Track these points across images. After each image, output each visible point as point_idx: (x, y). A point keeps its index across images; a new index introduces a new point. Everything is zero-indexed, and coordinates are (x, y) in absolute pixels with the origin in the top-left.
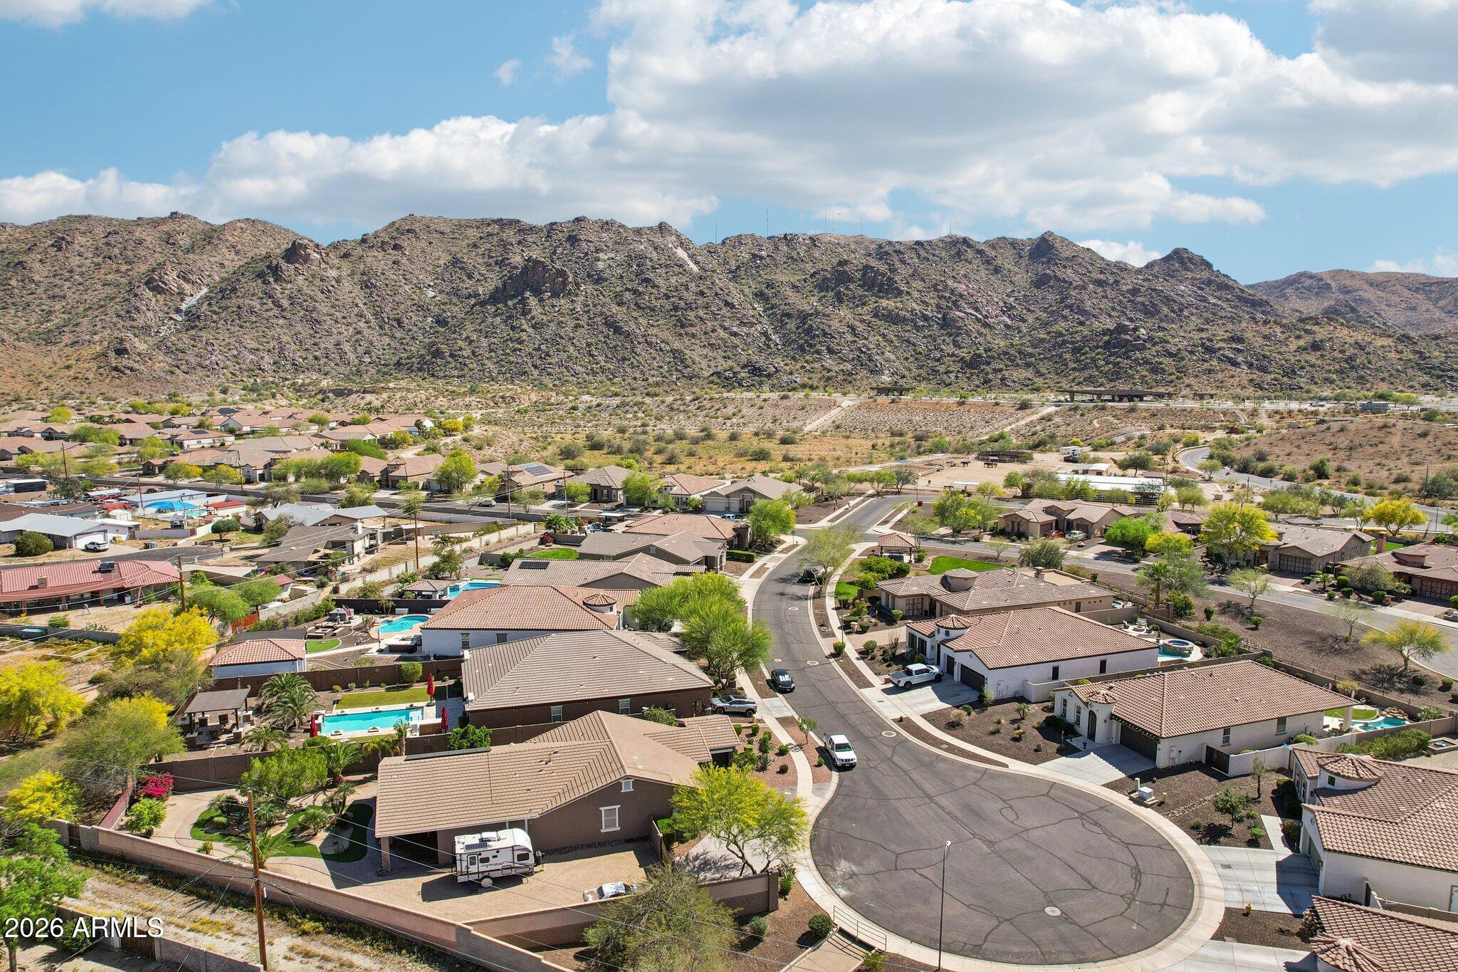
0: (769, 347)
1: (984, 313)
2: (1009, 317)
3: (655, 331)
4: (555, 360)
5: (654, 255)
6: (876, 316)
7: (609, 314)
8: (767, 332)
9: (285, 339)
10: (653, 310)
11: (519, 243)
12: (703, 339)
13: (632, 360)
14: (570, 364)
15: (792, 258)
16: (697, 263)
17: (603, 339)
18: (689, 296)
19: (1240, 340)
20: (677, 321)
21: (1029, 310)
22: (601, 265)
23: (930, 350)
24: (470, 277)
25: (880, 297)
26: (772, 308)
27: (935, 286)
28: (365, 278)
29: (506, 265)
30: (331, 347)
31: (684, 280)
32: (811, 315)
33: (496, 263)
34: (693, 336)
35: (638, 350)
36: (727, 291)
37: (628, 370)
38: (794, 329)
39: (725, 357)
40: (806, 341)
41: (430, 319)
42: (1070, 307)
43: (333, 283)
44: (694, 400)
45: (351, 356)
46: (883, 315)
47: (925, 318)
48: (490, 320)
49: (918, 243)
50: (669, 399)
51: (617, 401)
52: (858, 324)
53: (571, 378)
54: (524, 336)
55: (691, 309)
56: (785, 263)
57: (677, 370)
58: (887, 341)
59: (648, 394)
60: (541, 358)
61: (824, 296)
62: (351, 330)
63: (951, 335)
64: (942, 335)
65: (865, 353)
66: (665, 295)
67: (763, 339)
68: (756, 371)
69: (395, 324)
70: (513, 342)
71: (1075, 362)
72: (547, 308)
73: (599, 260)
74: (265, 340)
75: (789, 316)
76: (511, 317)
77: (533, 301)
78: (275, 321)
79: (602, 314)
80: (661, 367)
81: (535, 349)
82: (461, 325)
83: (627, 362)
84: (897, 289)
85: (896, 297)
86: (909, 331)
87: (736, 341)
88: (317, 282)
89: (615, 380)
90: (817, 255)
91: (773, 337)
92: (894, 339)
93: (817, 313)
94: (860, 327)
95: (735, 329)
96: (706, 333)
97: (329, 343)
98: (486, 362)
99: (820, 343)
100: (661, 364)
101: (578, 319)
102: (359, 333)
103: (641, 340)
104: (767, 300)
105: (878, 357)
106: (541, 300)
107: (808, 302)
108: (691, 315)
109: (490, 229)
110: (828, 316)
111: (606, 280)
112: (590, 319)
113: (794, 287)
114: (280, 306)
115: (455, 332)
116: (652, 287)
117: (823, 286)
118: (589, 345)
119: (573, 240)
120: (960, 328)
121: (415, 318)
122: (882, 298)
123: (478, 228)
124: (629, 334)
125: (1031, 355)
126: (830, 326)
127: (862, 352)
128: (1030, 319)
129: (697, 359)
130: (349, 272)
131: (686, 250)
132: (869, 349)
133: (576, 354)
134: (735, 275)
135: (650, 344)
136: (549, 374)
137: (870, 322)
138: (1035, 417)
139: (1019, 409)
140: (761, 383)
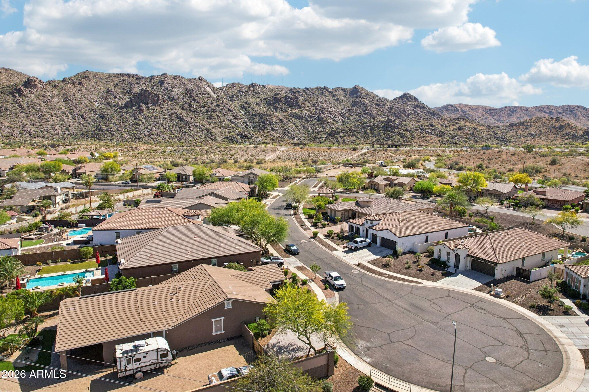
0: (247, 128)
1: (334, 116)
2: (343, 117)
3: (199, 121)
4: (154, 133)
5: (197, 90)
6: (291, 116)
7: (178, 113)
8: (246, 122)
9: (25, 122)
10: (197, 112)
11: (137, 83)
12: (219, 125)
13: (189, 133)
14: (161, 134)
15: (255, 92)
16: (215, 94)
17: (176, 124)
18: (213, 107)
19: (433, 126)
20: (208, 117)
21: (351, 115)
22: (174, 94)
23: (313, 130)
24: (115, 97)
25: (292, 108)
26: (248, 112)
27: (314, 105)
28: (65, 96)
29: (131, 93)
30: (49, 127)
31: (210, 100)
32: (265, 115)
33: (127, 92)
34: (215, 123)
35: (191, 129)
36: (229, 105)
37: (187, 137)
38: (258, 121)
39: (229, 132)
40: (263, 126)
41: (97, 116)
42: (367, 114)
43: (49, 98)
44: (217, 148)
45: (59, 131)
46: (294, 116)
47: (311, 117)
48: (125, 115)
49: (306, 88)
50: (206, 148)
51: (183, 148)
52: (284, 119)
53: (162, 141)
54: (140, 122)
55: (214, 112)
56: (253, 94)
57: (208, 137)
58: (296, 126)
59: (197, 146)
60: (148, 132)
61: (270, 108)
62: (59, 119)
63: (321, 124)
64: (318, 124)
65: (287, 131)
66: (202, 106)
67: (245, 125)
68: (243, 136)
69: (80, 117)
70: (135, 125)
71: (371, 134)
72: (150, 110)
73: (173, 91)
74: (15, 123)
75: (255, 115)
76: (134, 114)
77: (144, 107)
78: (20, 114)
79: (175, 113)
80: (202, 136)
81: (145, 128)
82: (112, 117)
83: (186, 134)
84: (299, 105)
85: (299, 109)
86: (304, 122)
87: (233, 125)
88: (41, 97)
89: (182, 141)
90: (266, 91)
91: (249, 124)
92: (299, 125)
93: (267, 114)
94: (285, 120)
95: (233, 121)
96: (220, 122)
97: (48, 125)
98: (123, 133)
99: (269, 126)
100: (201, 135)
101: (164, 115)
102: (63, 121)
103: (193, 124)
104: (246, 109)
105: (292, 133)
106: (148, 107)
107: (263, 110)
108: (214, 114)
109: (124, 78)
110: (272, 115)
111: (176, 100)
112: (170, 115)
113: (257, 104)
114: (22, 108)
115: (109, 120)
116: (197, 103)
117: (269, 104)
118: (169, 126)
119: (161, 83)
120: (325, 121)
121: (90, 115)
122: (293, 109)
123: (118, 77)
124: (187, 122)
125: (354, 131)
126: (272, 120)
127: (286, 130)
128: (351, 118)
129: (217, 133)
130: (57, 93)
131: (211, 88)
132: (289, 129)
133: (164, 130)
134: (232, 99)
135: (196, 126)
136: (152, 139)
137: (289, 118)
138: (359, 154)
139: (353, 150)
140: (245, 142)
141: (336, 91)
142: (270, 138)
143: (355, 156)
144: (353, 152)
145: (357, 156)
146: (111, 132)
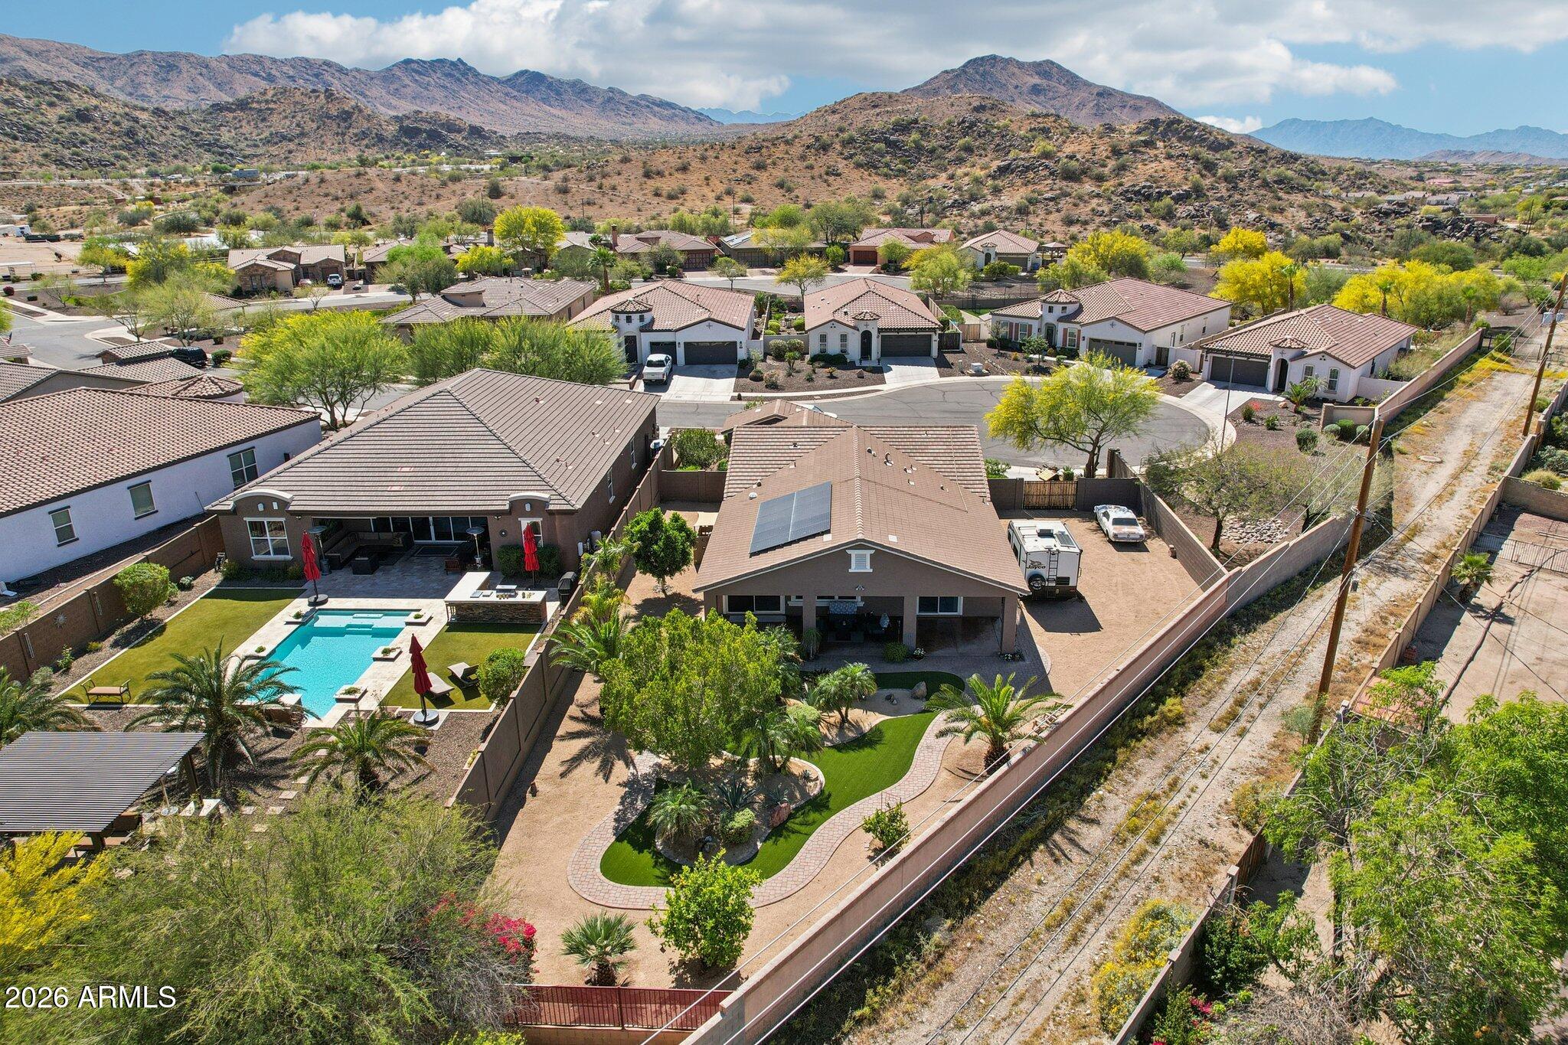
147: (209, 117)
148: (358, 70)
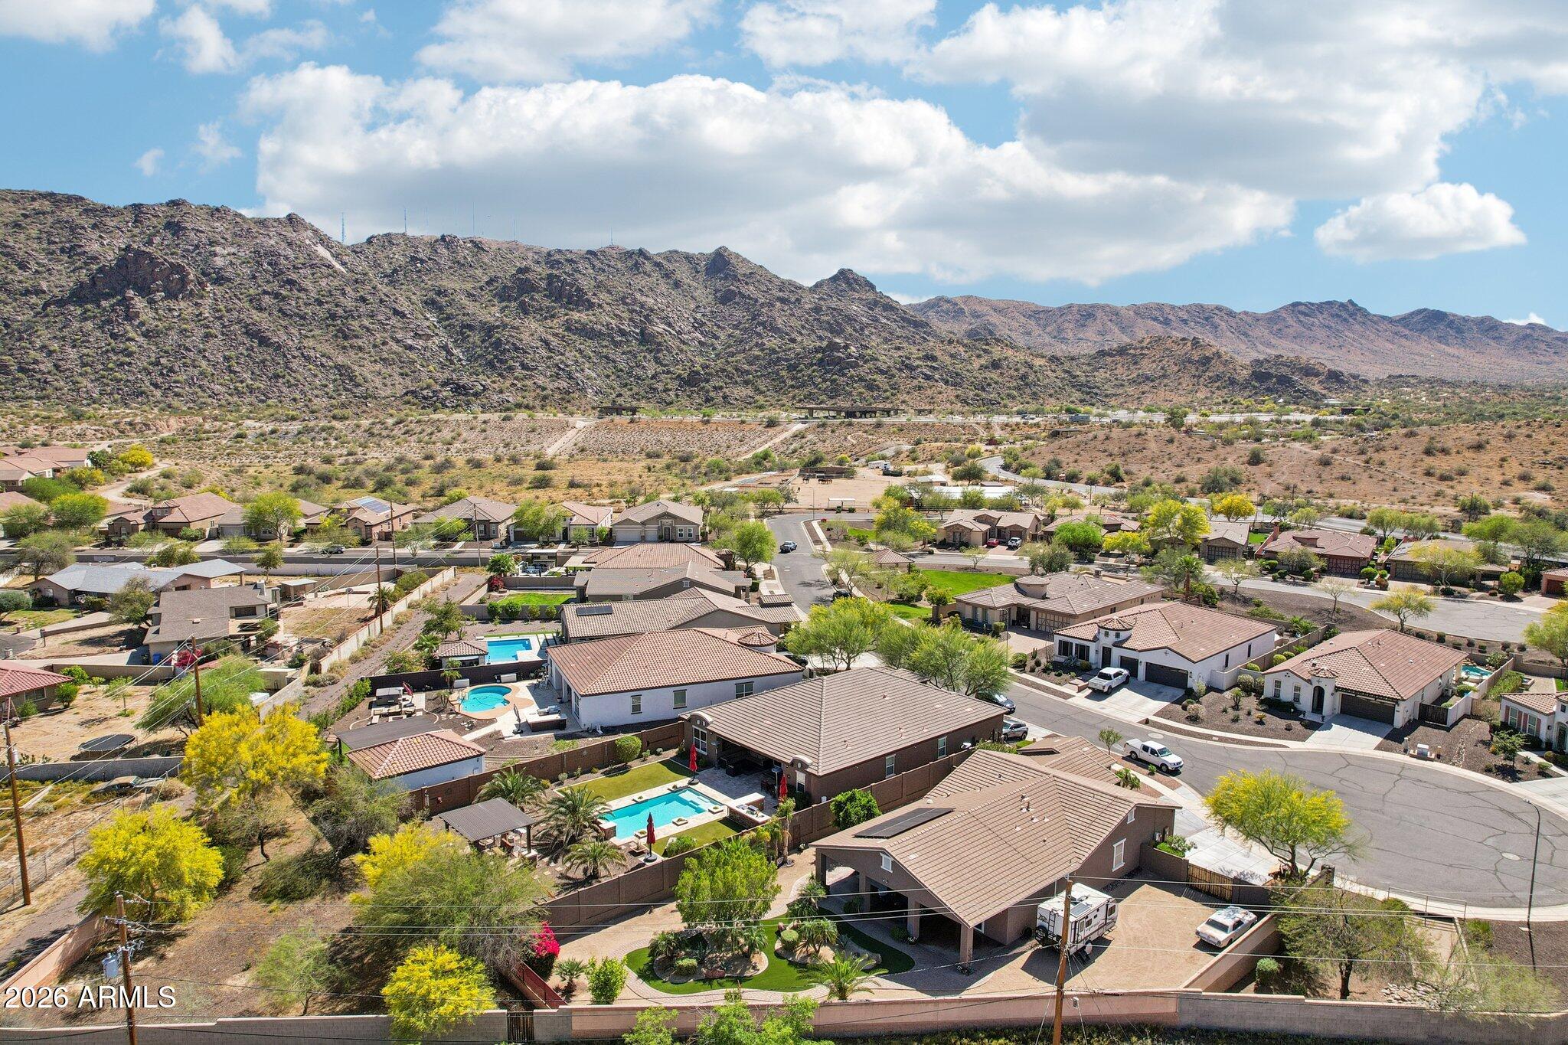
0: (451, 363)
3: (311, 343)
4: (182, 378)
5: (289, 252)
6: (568, 329)
7: (249, 321)
10: (303, 318)
12: (373, 353)
13: (287, 377)
14: (205, 382)
15: (458, 262)
16: (344, 264)
17: (245, 352)
18: (348, 303)
19: (933, 358)
20: (338, 331)
21: (719, 326)
22: (219, 262)
23: (631, 368)
25: (570, 310)
26: (448, 318)
27: (623, 300)
31: (336, 283)
32: (498, 327)
34: (360, 349)
35: (294, 366)
36: (393, 298)
37: (284, 389)
38: (479, 343)
40: (496, 357)
42: (763, 324)
46: (577, 329)
47: (623, 333)
48: (76, 325)
49: (590, 252)
51: (298, 426)
52: (551, 338)
53: (209, 400)
54: (132, 346)
55: (353, 317)
56: (450, 268)
58: (584, 357)
60: (162, 374)
61: (506, 307)
64: (642, 352)
65: (563, 370)
66: (316, 300)
67: (444, 353)
68: (459, 389)
70: (116, 354)
71: (792, 380)
72: (161, 312)
73: (216, 255)
75: (470, 327)
76: (109, 322)
77: (139, 303)
79: (240, 321)
81: (151, 364)
82: (31, 329)
83: (280, 380)
84: (587, 301)
85: (587, 310)
86: (606, 347)
87: (412, 356)
89: (270, 402)
90: (486, 260)
91: (455, 352)
92: (592, 355)
93: (505, 326)
94: (555, 342)
95: (409, 342)
96: (375, 346)
98: (79, 379)
101: (208, 327)
103: (296, 353)
104: (440, 309)
105: (578, 375)
106: (152, 302)
107: (491, 313)
108: (355, 324)
110: (517, 328)
111: (229, 280)
112: (224, 327)
113: (470, 295)
115: (22, 339)
116: (297, 291)
117: (504, 295)
118: (227, 359)
119: (175, 228)
120: (660, 344)
122: (572, 310)
124: (279, 347)
125: (748, 372)
126: (521, 340)
127: (560, 369)
128: (722, 336)
129: (369, 376)
131: (328, 248)
133: (210, 370)
134: (392, 278)
135: (307, 358)
136: (177, 395)
137: (564, 337)
138: (787, 435)
139: (767, 426)
140: (468, 403)
141: (670, 261)
142: (534, 394)
143: (777, 440)
144: (771, 431)
145: (783, 443)
146: (38, 376)
147: (1093, 361)
148: (1246, 313)
